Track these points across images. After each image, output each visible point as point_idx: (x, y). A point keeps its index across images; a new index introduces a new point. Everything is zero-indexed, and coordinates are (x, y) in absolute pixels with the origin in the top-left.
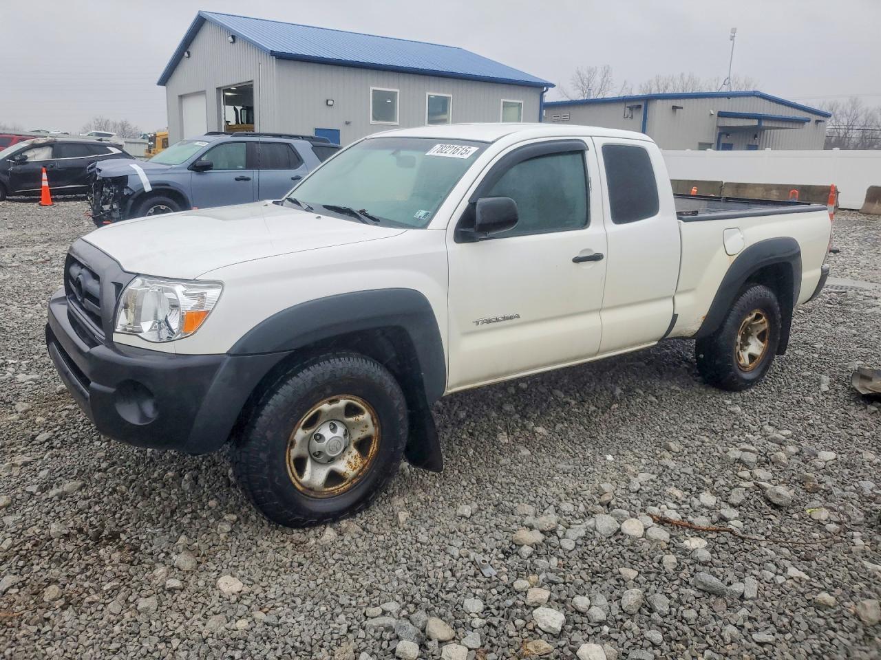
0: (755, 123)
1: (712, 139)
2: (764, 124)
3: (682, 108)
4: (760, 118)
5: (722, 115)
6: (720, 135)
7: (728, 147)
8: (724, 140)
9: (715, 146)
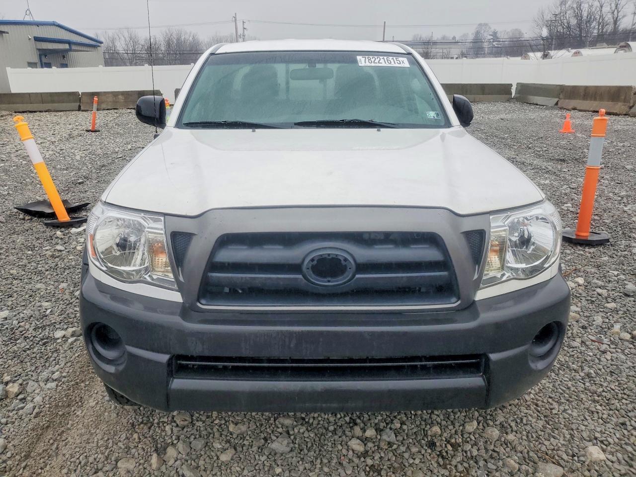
0: (67, 46)
1: (36, 59)
2: (74, 47)
3: (8, 33)
4: (69, 43)
5: (37, 39)
6: (40, 56)
7: (49, 65)
8: (44, 60)
9: (39, 64)
